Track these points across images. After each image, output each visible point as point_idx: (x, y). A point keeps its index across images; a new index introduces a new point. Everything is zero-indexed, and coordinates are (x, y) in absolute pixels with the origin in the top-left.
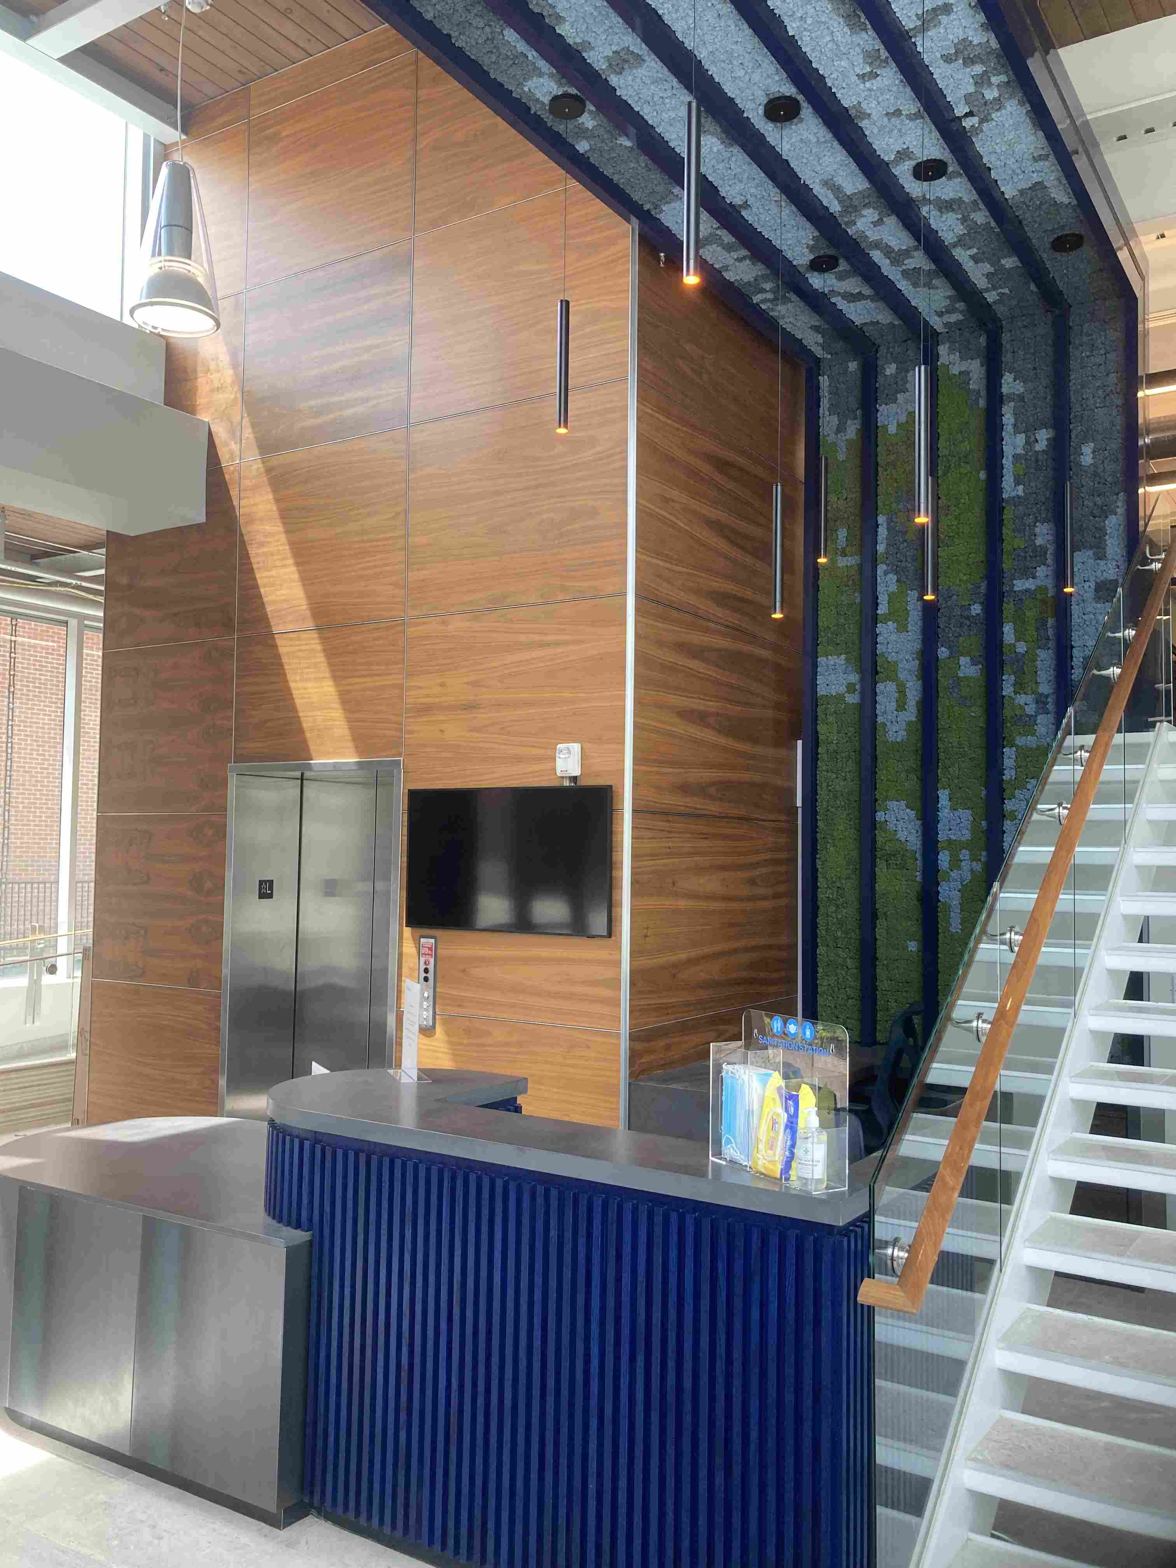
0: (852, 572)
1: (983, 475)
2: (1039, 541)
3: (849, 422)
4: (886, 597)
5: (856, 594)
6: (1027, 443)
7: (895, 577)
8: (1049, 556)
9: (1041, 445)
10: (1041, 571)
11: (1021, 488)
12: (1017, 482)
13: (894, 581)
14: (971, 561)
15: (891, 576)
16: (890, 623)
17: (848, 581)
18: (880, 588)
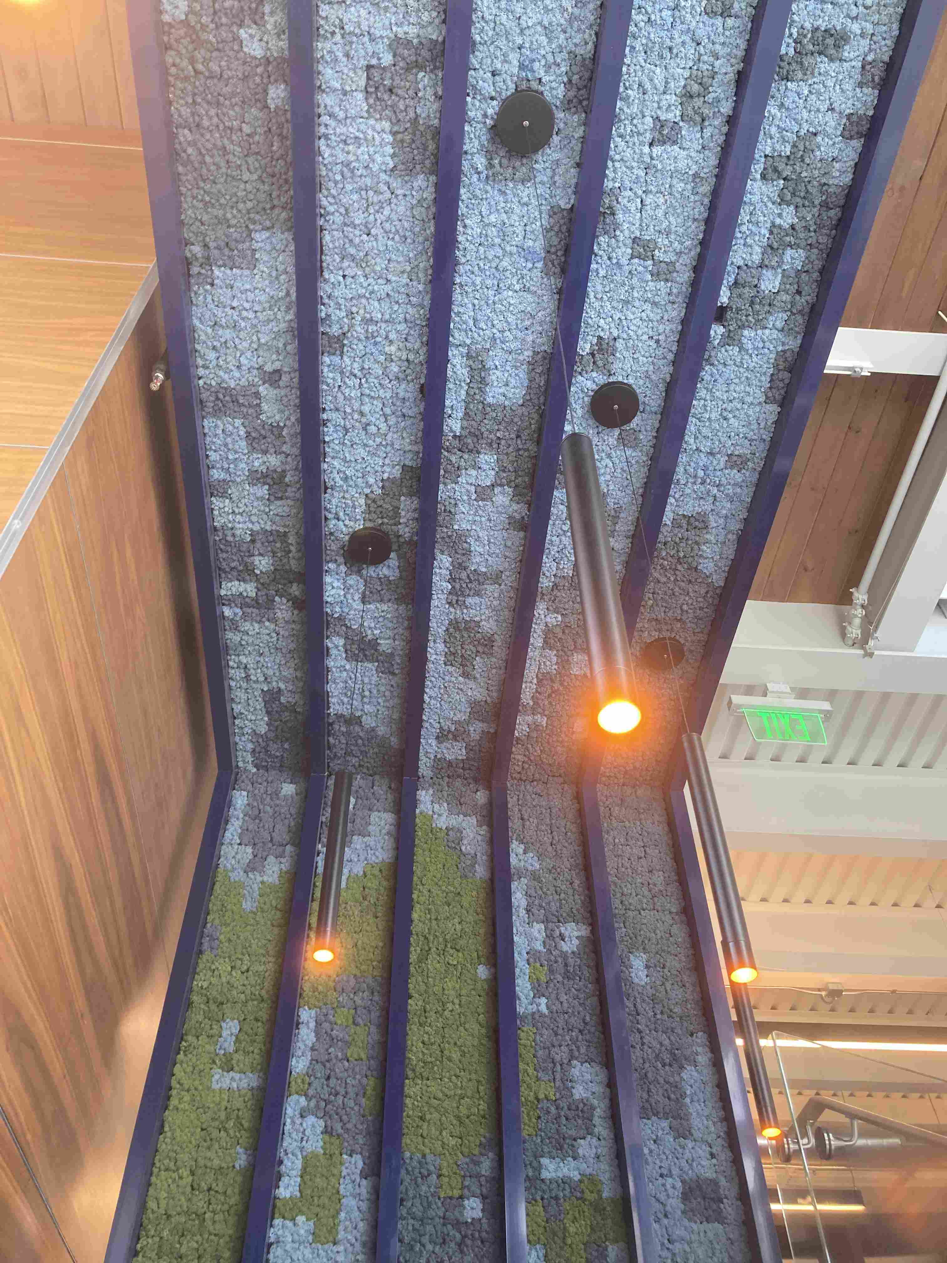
0: (238, 1103)
1: (483, 972)
2: (579, 1092)
3: (271, 859)
4: (299, 1164)
5: (239, 1149)
6: (550, 936)
7: (322, 1123)
8: (597, 1120)
9: (570, 945)
10: (586, 1148)
11: (543, 1001)
12: (538, 993)
13: (319, 1130)
14: (464, 1111)
15: (311, 1120)
16: (301, 1219)
17: (228, 1118)
18: (289, 1143)
